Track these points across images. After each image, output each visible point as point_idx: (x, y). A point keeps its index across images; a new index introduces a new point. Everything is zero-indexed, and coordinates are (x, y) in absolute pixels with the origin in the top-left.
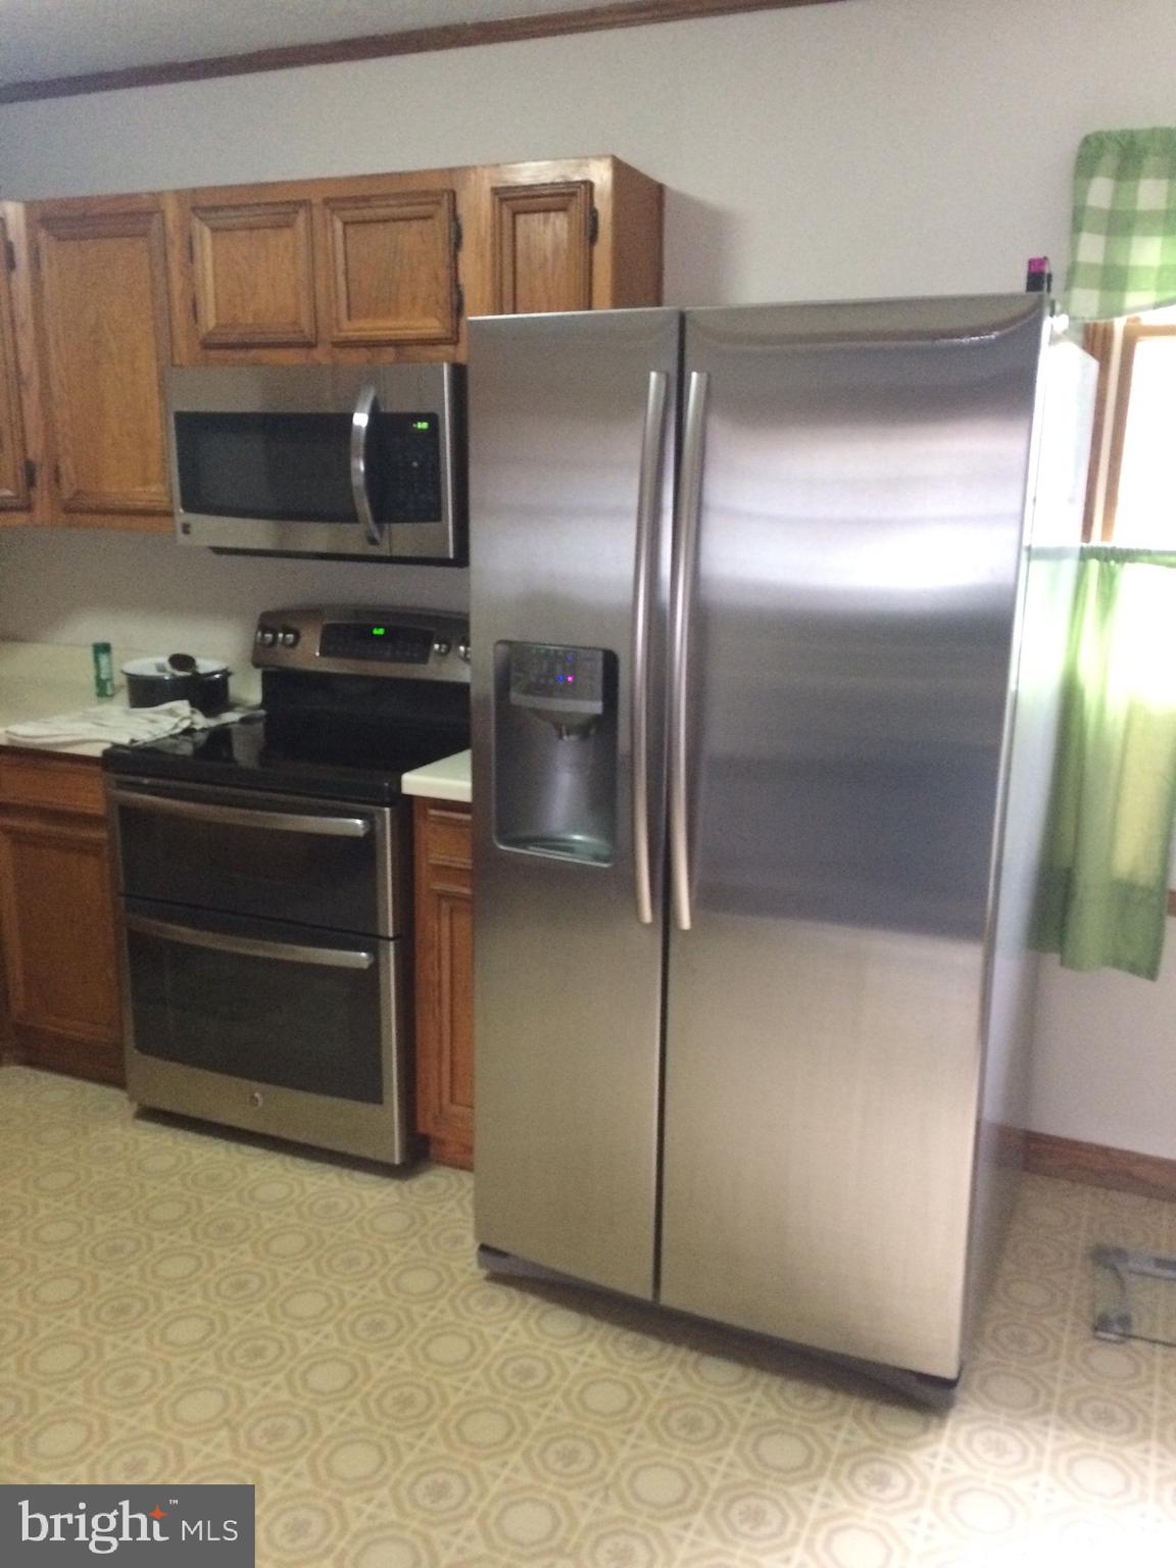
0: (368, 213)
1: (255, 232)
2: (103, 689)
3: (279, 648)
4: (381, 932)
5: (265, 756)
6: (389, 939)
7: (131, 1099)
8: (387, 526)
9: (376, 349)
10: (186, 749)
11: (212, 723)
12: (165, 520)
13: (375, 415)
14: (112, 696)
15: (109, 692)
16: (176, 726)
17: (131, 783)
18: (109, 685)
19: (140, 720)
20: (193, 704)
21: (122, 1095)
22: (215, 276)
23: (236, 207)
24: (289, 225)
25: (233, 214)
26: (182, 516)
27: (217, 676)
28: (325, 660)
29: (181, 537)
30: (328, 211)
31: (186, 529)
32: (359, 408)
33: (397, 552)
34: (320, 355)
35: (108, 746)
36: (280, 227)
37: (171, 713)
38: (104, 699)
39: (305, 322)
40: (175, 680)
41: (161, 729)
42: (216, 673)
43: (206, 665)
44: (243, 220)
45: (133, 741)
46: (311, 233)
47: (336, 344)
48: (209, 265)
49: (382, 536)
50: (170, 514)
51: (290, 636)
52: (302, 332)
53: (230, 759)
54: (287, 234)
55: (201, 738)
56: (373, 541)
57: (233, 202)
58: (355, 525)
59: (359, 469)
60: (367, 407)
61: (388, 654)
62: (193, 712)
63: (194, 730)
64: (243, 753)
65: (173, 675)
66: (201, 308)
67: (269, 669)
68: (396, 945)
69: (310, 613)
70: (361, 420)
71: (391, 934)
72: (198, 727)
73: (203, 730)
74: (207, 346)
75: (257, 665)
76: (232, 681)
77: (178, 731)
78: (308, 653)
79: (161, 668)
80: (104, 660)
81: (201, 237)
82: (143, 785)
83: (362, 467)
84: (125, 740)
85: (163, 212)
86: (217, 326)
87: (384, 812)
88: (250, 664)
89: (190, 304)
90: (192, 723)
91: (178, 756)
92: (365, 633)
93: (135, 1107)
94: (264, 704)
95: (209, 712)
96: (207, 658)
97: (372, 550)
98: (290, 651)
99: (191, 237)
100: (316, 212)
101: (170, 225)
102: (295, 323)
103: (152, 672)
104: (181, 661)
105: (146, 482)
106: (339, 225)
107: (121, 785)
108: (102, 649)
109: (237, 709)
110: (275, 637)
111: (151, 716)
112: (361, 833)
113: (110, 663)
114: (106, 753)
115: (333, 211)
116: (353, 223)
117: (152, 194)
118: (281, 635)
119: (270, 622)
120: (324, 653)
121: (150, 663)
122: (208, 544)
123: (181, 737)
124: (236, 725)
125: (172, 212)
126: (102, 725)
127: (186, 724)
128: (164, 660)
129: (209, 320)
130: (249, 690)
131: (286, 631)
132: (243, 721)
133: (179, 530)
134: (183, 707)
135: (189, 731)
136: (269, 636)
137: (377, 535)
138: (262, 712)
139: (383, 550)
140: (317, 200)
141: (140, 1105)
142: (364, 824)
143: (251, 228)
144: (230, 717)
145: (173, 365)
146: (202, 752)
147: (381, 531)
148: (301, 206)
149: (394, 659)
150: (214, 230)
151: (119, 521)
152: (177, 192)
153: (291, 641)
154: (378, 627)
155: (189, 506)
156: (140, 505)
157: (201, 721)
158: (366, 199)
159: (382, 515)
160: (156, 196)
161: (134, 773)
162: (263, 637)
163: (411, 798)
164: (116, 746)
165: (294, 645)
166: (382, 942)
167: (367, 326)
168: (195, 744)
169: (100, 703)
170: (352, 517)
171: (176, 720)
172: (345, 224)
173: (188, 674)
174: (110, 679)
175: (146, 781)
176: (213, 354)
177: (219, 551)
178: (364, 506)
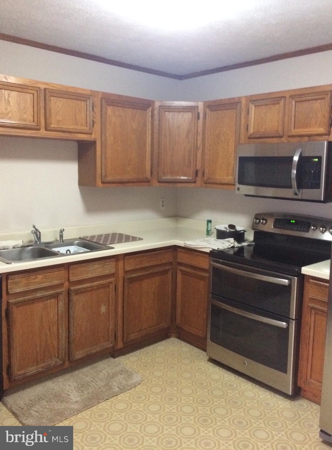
0: (303, 99)
1: (267, 106)
2: (208, 233)
3: (260, 224)
4: (291, 317)
5: (252, 256)
6: (293, 320)
7: (207, 355)
8: (301, 190)
9: (302, 137)
10: (231, 252)
11: (240, 245)
12: (232, 187)
13: (301, 157)
14: (210, 235)
15: (210, 234)
16: (230, 245)
17: (217, 261)
18: (210, 232)
19: (219, 243)
20: (235, 240)
21: (205, 353)
22: (254, 119)
23: (263, 100)
24: (279, 103)
25: (263, 101)
26: (237, 185)
27: (242, 232)
28: (275, 229)
29: (237, 192)
30: (291, 100)
31: (238, 189)
32: (296, 154)
33: (304, 198)
34: (284, 139)
35: (211, 249)
36: (275, 104)
37: (228, 241)
38: (208, 236)
39: (280, 130)
40: (230, 232)
41: (225, 246)
42: (241, 231)
43: (239, 228)
44: (264, 103)
45: (218, 249)
46: (285, 106)
47: (289, 137)
48: (253, 116)
49: (299, 192)
50: (234, 185)
51: (264, 221)
52: (279, 133)
53: (243, 256)
54: (277, 106)
55: (236, 249)
56: (296, 194)
57: (262, 98)
58: (291, 189)
59: (294, 173)
60: (298, 155)
61: (296, 229)
62: (234, 242)
63: (234, 247)
64: (247, 255)
65: (230, 230)
66: (249, 128)
67: (257, 231)
68: (295, 322)
69: (271, 215)
70: (296, 158)
71: (294, 318)
72: (235, 246)
73: (237, 247)
74: (250, 138)
75: (253, 229)
76: (245, 233)
77: (230, 247)
78: (269, 227)
79: (226, 228)
80: (209, 224)
81: (252, 108)
82: (220, 262)
83: (295, 172)
84: (216, 248)
85: (241, 102)
86: (254, 132)
87: (295, 279)
88: (251, 229)
89: (246, 126)
90: (234, 245)
91: (229, 254)
92: (288, 222)
93: (208, 358)
94: (254, 241)
95: (239, 242)
96: (239, 226)
97: (296, 197)
98: (263, 225)
99: (248, 108)
100: (287, 99)
101: (243, 106)
102: (277, 131)
103: (223, 229)
104: (232, 226)
105: (228, 176)
106: (294, 103)
107: (214, 261)
108: (209, 221)
109: (246, 241)
110: (260, 221)
111: (223, 242)
112: (287, 284)
113: (211, 226)
114: (211, 251)
115: (292, 99)
116: (298, 102)
117: (238, 98)
118: (262, 221)
119: (258, 217)
120: (275, 226)
121: (223, 227)
122: (243, 193)
123: (231, 249)
124: (246, 247)
125: (244, 102)
126: (210, 243)
127: (232, 245)
128: (227, 226)
129: (251, 131)
130: (250, 237)
131: (263, 219)
132: (248, 245)
133: (236, 189)
134: (232, 240)
135: (233, 247)
136: (258, 221)
137: (297, 192)
138: (254, 243)
139: (299, 197)
140: (288, 96)
141: (209, 357)
142: (288, 282)
143: (266, 105)
144: (245, 244)
145: (240, 144)
146: (235, 253)
147: (299, 191)
148: (282, 98)
149: (298, 230)
150: (255, 106)
151: (219, 186)
152: (246, 97)
153: (264, 223)
154: (293, 220)
155: (240, 183)
156: (226, 182)
157: (237, 245)
158: (304, 95)
159: (300, 186)
160: (240, 98)
161: (218, 258)
162: (256, 221)
163: (304, 275)
164: (213, 250)
165: (265, 224)
166: (291, 320)
167: (299, 131)
168: (234, 251)
169: (207, 237)
170: (290, 187)
171: (230, 244)
172: (296, 102)
173: (234, 230)
174: (211, 230)
175: (221, 261)
176: (251, 140)
177: (247, 195)
178: (294, 183)
